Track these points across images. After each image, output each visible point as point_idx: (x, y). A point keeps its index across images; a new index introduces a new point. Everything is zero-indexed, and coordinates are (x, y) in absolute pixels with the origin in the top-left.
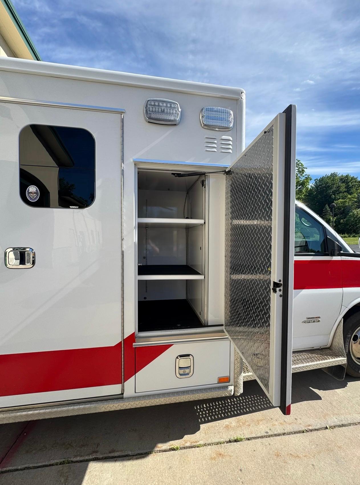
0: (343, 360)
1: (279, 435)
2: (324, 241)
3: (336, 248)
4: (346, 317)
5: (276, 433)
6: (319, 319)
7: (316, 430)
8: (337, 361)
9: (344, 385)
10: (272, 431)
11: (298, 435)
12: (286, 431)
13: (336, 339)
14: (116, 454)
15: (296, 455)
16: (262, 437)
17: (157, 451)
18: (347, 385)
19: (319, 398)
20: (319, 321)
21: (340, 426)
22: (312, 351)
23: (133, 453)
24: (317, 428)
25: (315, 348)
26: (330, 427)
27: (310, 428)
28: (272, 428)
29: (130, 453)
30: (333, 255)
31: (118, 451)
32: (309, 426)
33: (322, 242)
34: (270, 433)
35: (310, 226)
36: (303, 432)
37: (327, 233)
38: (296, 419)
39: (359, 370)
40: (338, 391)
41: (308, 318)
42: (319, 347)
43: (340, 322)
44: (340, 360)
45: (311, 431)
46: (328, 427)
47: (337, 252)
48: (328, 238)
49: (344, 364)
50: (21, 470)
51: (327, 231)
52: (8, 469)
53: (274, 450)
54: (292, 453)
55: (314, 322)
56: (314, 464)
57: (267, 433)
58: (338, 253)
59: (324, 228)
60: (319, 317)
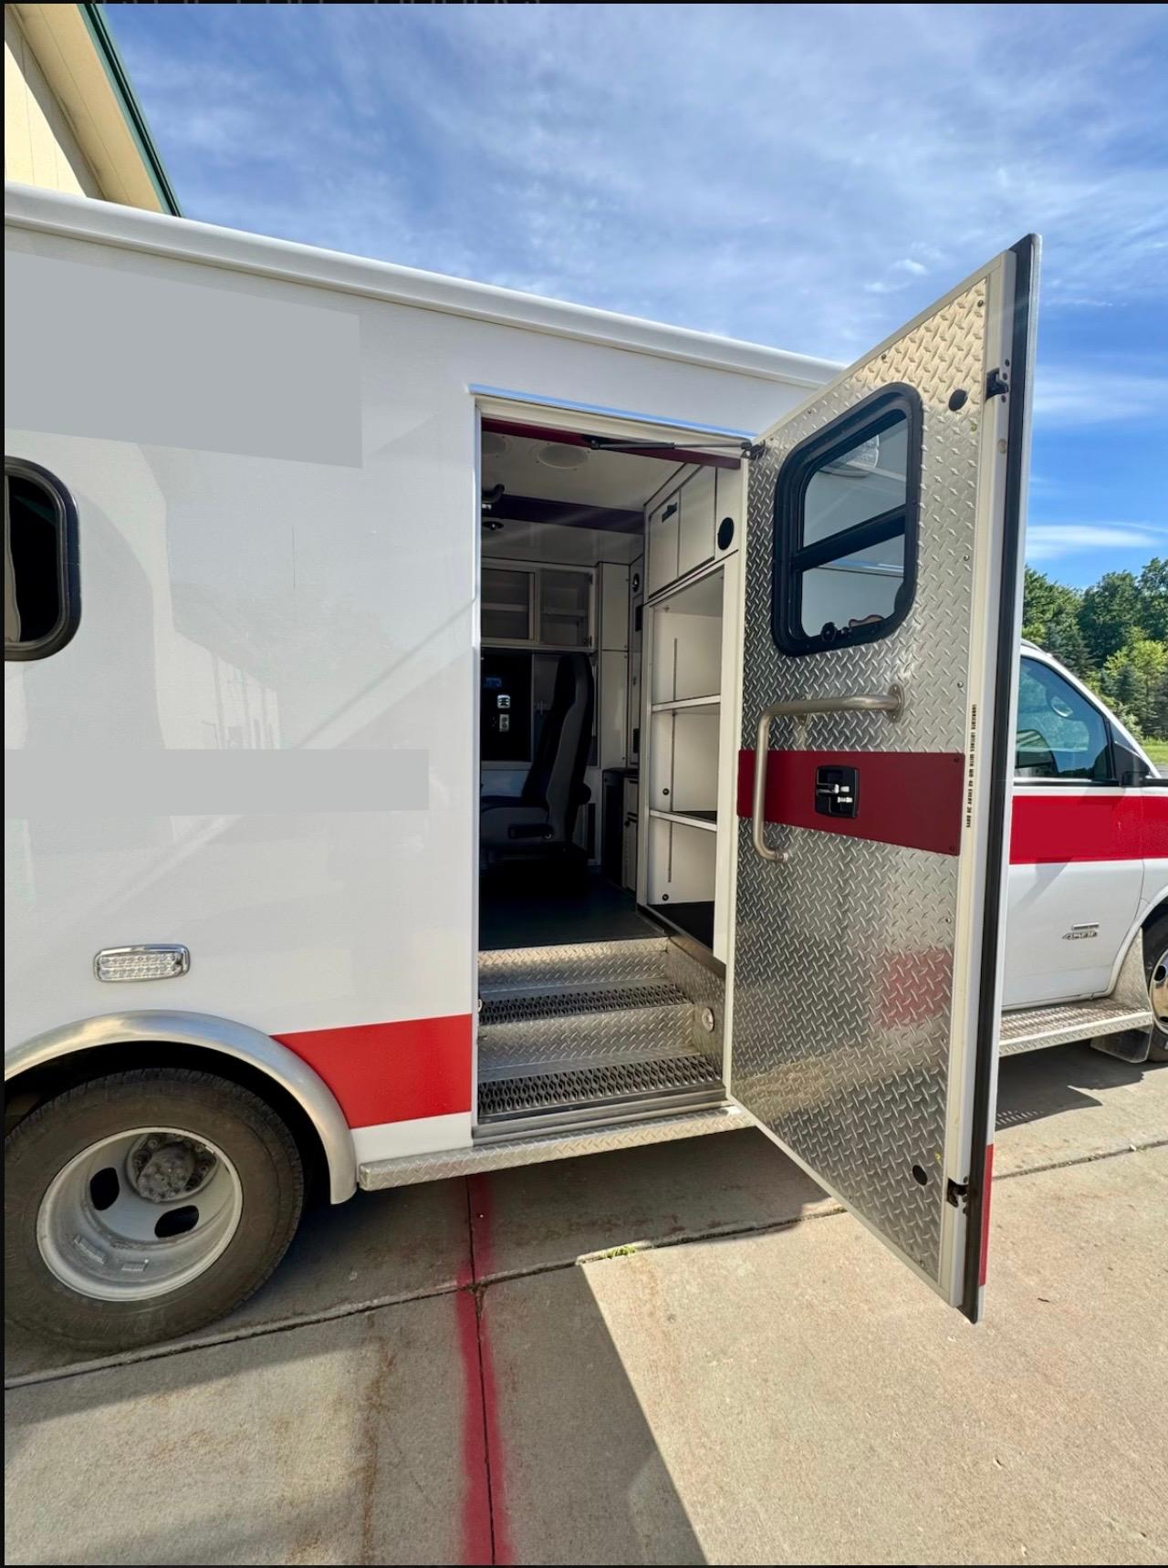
0: (1147, 1016)
1: (1044, 1169)
2: (1106, 748)
3: (1136, 769)
4: (1146, 926)
5: (1036, 1165)
6: (1096, 930)
7: (1111, 1155)
8: (1136, 1019)
9: (1138, 1078)
10: (1028, 1164)
11: (1083, 1165)
12: (1055, 1162)
13: (1127, 976)
14: (727, 1229)
15: (1093, 1195)
16: (1013, 1175)
17: (810, 1215)
18: (1144, 1077)
19: (1096, 1103)
20: (1095, 934)
21: (1154, 1145)
22: (1077, 1003)
23: (762, 1224)
24: (1112, 1151)
25: (1082, 997)
26: (1138, 1148)
27: (1101, 1152)
28: (1025, 1159)
29: (754, 1224)
30: (1127, 783)
31: (726, 1224)
32: (1098, 1148)
33: (1101, 753)
34: (1026, 1167)
35: (1070, 715)
36: (1090, 1160)
37: (1115, 736)
38: (1065, 1141)
39: (1165, 1044)
40: (1131, 1088)
41: (1076, 928)
42: (1088, 996)
43: (1137, 934)
44: (1141, 1018)
45: (1104, 1157)
46: (1133, 1148)
47: (1137, 778)
48: (1116, 745)
49: (1148, 1027)
50: (529, 1274)
51: (1112, 727)
52: (500, 1275)
53: (1047, 1191)
54: (1085, 1193)
55: (1086, 936)
56: (1133, 1204)
57: (1019, 1167)
58: (1141, 779)
59: (1106, 722)
60: (1096, 926)
